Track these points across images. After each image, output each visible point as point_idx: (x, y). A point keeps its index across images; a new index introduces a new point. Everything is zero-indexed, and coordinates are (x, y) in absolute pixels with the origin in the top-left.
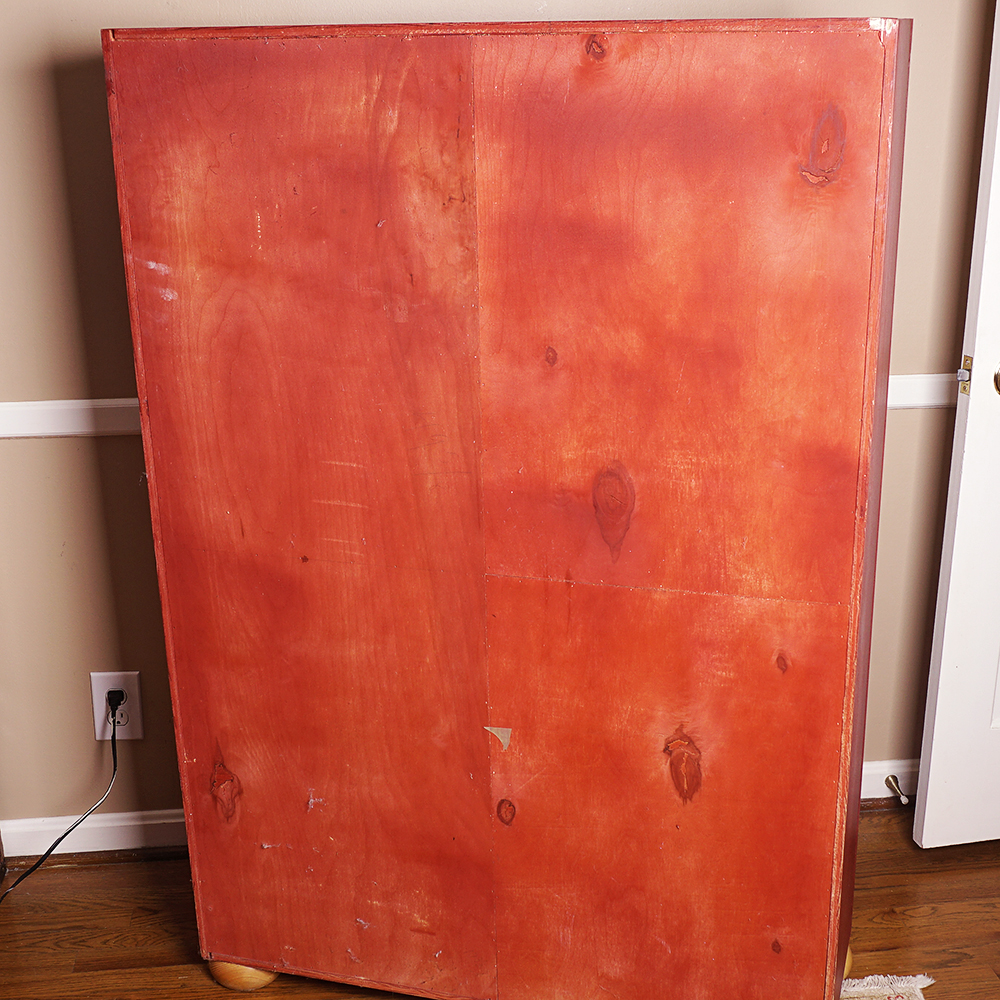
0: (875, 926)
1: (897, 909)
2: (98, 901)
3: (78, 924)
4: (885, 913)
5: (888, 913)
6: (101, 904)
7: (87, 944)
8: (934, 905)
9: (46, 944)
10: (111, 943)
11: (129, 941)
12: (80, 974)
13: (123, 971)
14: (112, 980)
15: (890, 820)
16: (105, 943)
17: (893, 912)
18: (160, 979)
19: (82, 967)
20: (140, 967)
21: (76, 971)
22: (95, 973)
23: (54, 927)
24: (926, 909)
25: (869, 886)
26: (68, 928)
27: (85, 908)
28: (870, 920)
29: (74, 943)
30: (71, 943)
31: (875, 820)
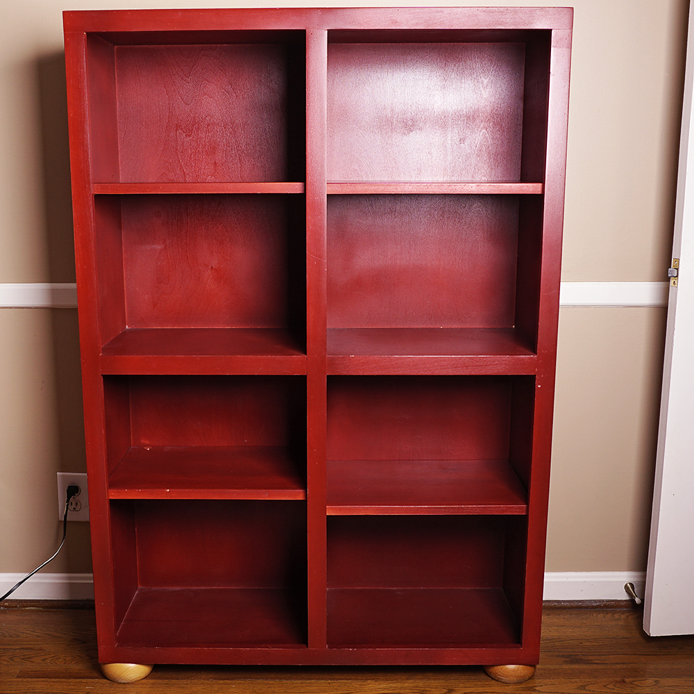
0: (608, 691)
1: (627, 680)
2: (48, 633)
3: (28, 646)
4: (617, 682)
5: (620, 682)
6: (50, 635)
7: (32, 660)
8: (656, 679)
9: (4, 658)
10: (48, 661)
11: (60, 661)
12: (20, 679)
13: (49, 680)
14: (40, 685)
15: (628, 617)
16: (44, 660)
17: (624, 681)
18: (73, 687)
19: (23, 675)
20: (62, 678)
21: (18, 677)
22: (30, 679)
23: (13, 647)
24: (650, 681)
25: (607, 662)
26: (23, 649)
27: (38, 636)
28: (605, 686)
29: (23, 659)
30: (21, 659)
31: (616, 616)
